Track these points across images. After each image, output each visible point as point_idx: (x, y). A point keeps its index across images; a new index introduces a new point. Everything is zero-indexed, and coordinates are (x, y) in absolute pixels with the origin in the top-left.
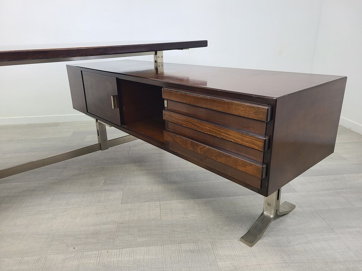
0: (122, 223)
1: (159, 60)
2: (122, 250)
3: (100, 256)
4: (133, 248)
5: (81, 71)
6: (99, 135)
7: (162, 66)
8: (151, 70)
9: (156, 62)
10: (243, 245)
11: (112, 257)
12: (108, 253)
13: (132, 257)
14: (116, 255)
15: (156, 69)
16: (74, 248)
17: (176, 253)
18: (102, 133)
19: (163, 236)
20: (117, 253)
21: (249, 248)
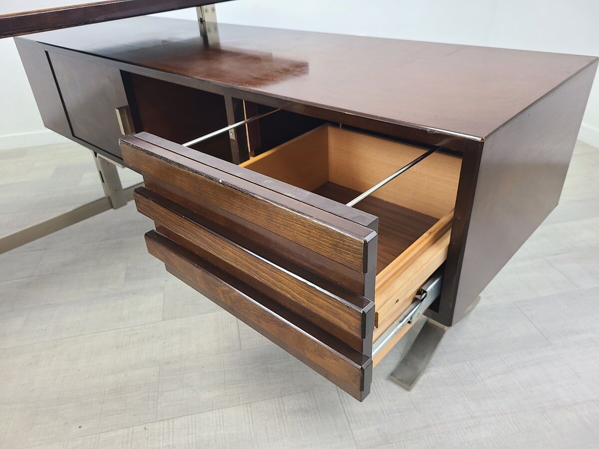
0: (168, 363)
1: (207, 19)
2: (173, 421)
3: (132, 439)
4: (194, 415)
5: (47, 52)
6: (103, 181)
7: (216, 29)
8: (193, 40)
9: (201, 21)
10: (395, 388)
11: (155, 439)
12: (147, 431)
13: (194, 435)
14: (163, 433)
15: (204, 35)
16: (80, 427)
17: (275, 419)
18: (109, 177)
19: (247, 384)
20: (163, 429)
21: (406, 393)
